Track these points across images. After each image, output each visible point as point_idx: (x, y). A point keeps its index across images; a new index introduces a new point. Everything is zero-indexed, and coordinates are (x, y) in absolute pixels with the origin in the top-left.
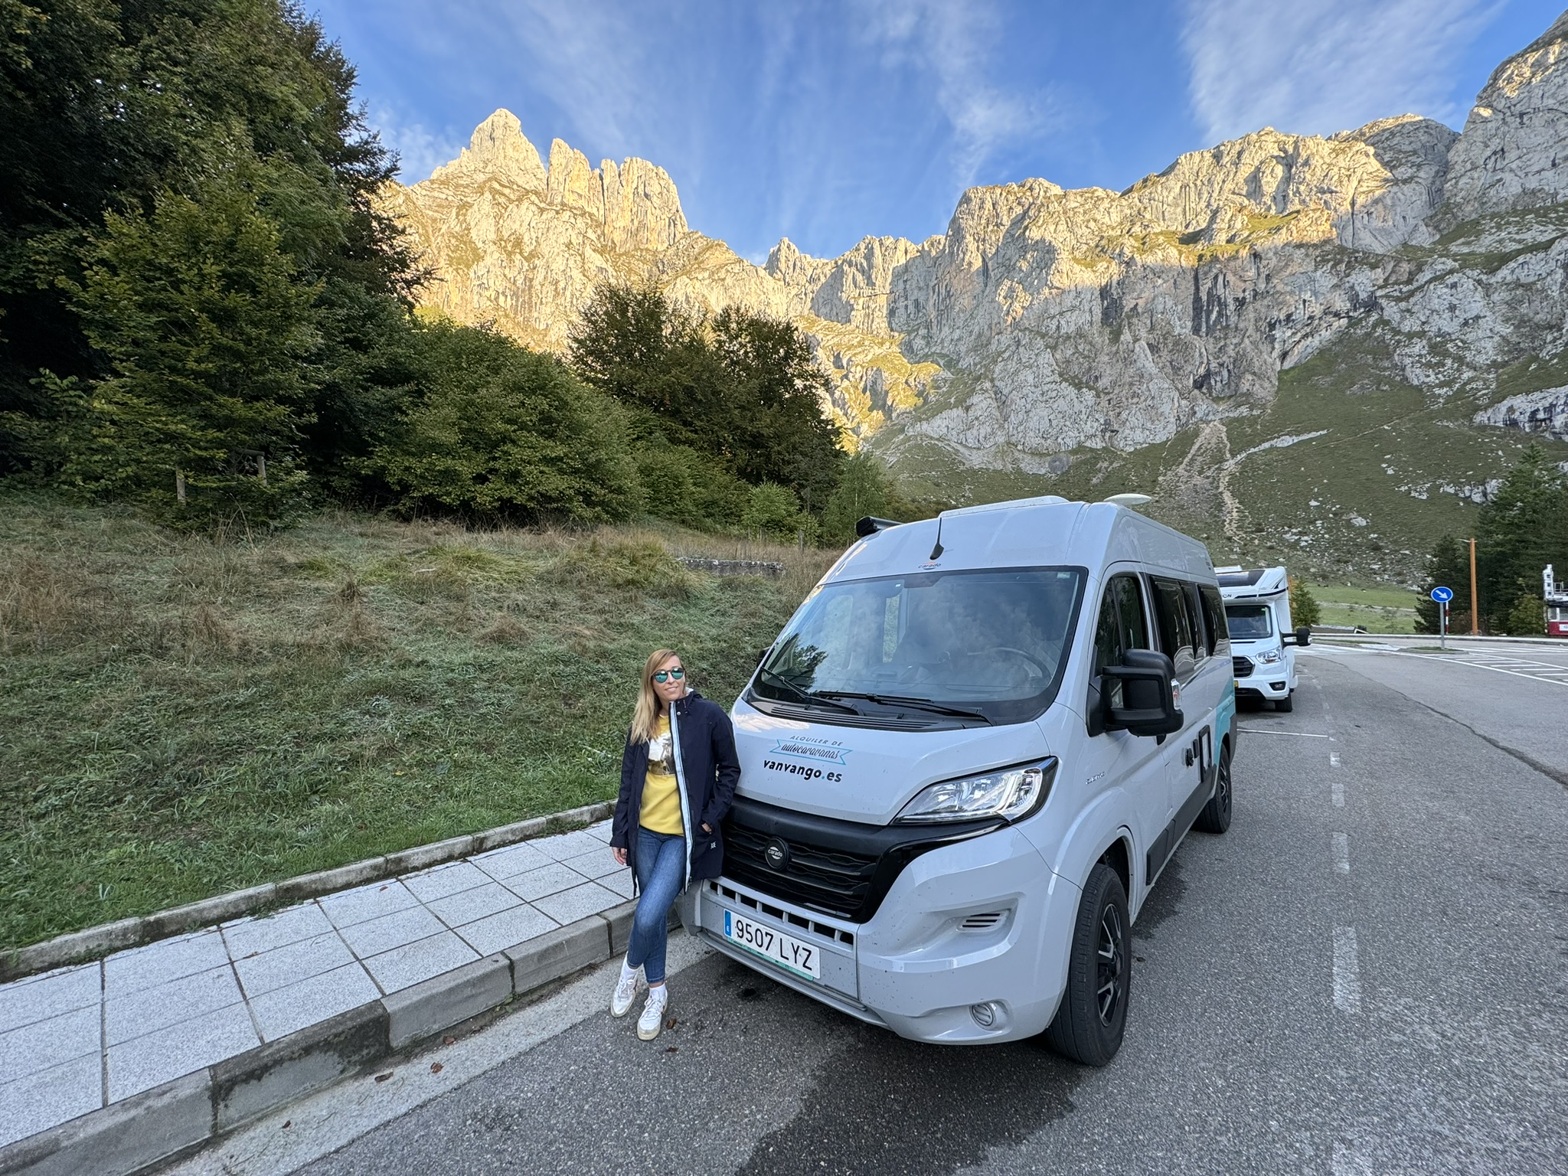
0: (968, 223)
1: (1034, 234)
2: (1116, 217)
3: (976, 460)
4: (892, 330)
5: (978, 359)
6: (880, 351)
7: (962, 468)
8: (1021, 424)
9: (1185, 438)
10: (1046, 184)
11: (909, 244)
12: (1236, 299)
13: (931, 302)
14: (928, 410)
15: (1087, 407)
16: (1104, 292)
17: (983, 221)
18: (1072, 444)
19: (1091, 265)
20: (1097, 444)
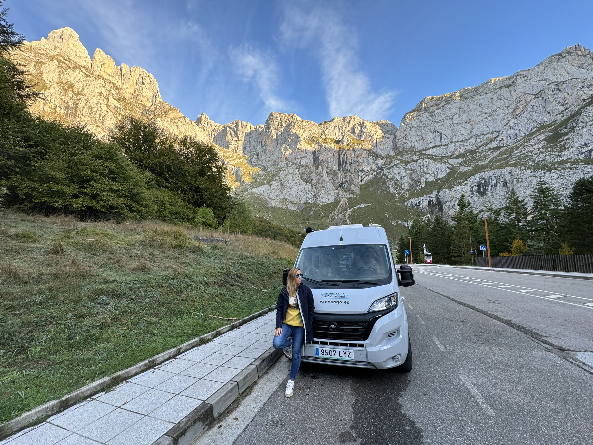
0: (272, 123)
1: (293, 131)
2: (317, 132)
3: (273, 204)
4: (244, 154)
5: (274, 169)
6: (240, 161)
7: (268, 206)
8: (288, 192)
9: (337, 202)
10: (297, 116)
11: (251, 125)
12: (349, 162)
13: (259, 147)
14: (257, 184)
15: (309, 189)
16: (314, 153)
17: (277, 123)
18: (304, 201)
19: (310, 145)
20: (312, 201)
